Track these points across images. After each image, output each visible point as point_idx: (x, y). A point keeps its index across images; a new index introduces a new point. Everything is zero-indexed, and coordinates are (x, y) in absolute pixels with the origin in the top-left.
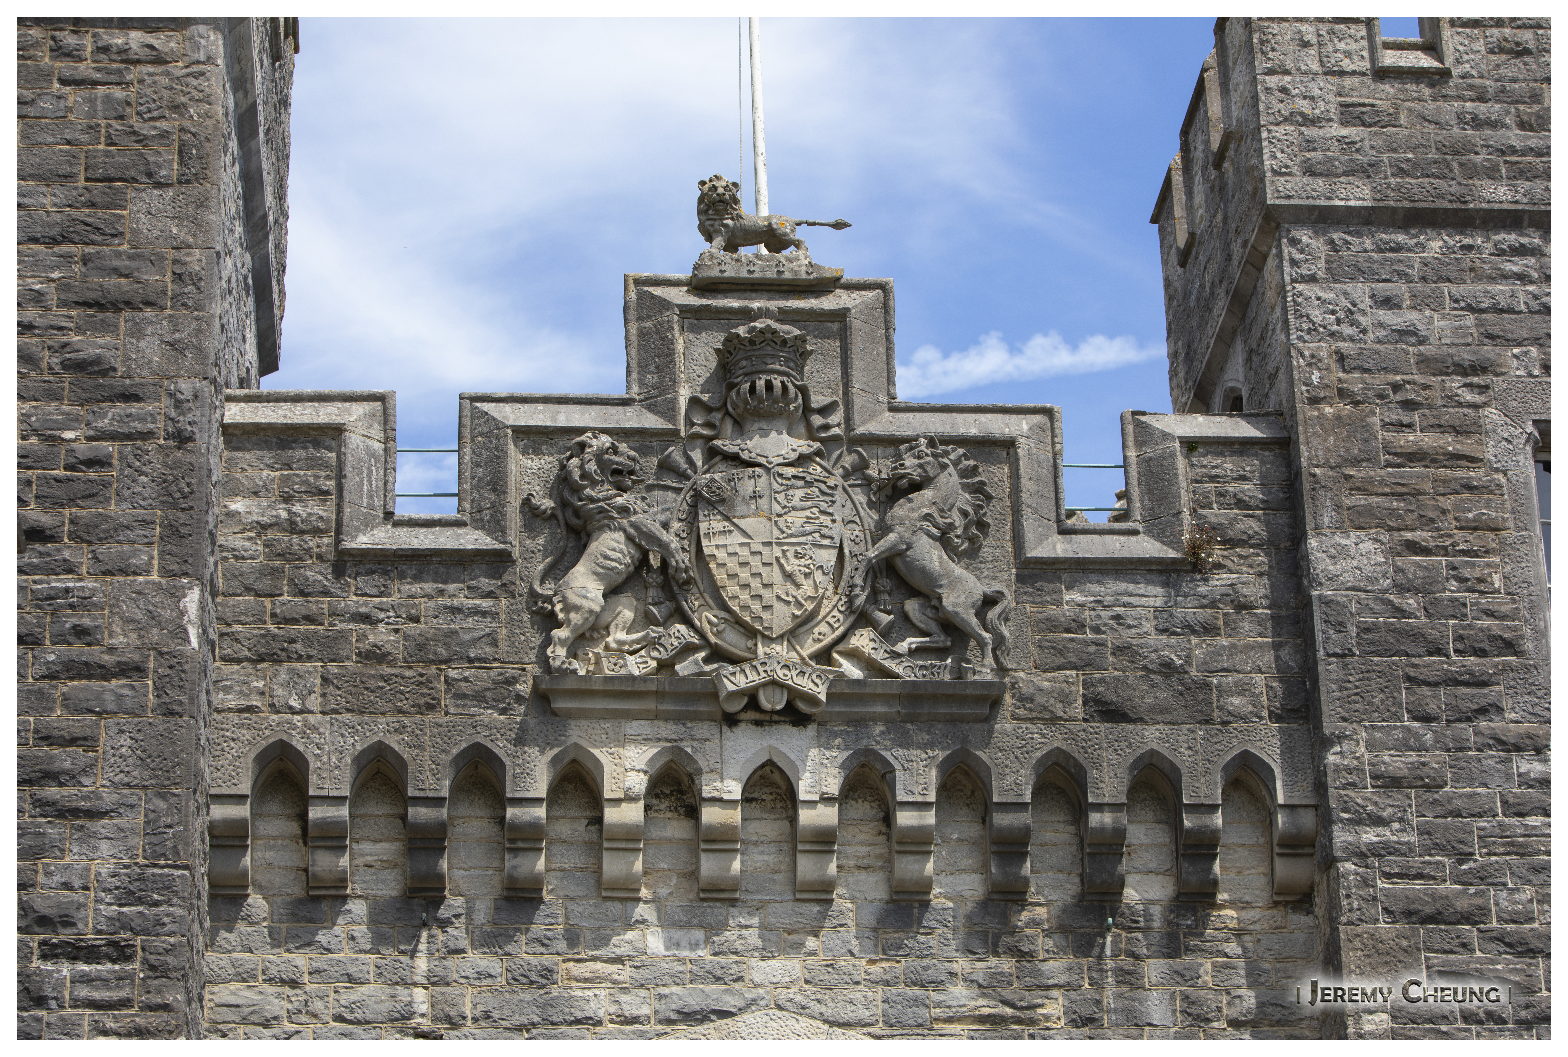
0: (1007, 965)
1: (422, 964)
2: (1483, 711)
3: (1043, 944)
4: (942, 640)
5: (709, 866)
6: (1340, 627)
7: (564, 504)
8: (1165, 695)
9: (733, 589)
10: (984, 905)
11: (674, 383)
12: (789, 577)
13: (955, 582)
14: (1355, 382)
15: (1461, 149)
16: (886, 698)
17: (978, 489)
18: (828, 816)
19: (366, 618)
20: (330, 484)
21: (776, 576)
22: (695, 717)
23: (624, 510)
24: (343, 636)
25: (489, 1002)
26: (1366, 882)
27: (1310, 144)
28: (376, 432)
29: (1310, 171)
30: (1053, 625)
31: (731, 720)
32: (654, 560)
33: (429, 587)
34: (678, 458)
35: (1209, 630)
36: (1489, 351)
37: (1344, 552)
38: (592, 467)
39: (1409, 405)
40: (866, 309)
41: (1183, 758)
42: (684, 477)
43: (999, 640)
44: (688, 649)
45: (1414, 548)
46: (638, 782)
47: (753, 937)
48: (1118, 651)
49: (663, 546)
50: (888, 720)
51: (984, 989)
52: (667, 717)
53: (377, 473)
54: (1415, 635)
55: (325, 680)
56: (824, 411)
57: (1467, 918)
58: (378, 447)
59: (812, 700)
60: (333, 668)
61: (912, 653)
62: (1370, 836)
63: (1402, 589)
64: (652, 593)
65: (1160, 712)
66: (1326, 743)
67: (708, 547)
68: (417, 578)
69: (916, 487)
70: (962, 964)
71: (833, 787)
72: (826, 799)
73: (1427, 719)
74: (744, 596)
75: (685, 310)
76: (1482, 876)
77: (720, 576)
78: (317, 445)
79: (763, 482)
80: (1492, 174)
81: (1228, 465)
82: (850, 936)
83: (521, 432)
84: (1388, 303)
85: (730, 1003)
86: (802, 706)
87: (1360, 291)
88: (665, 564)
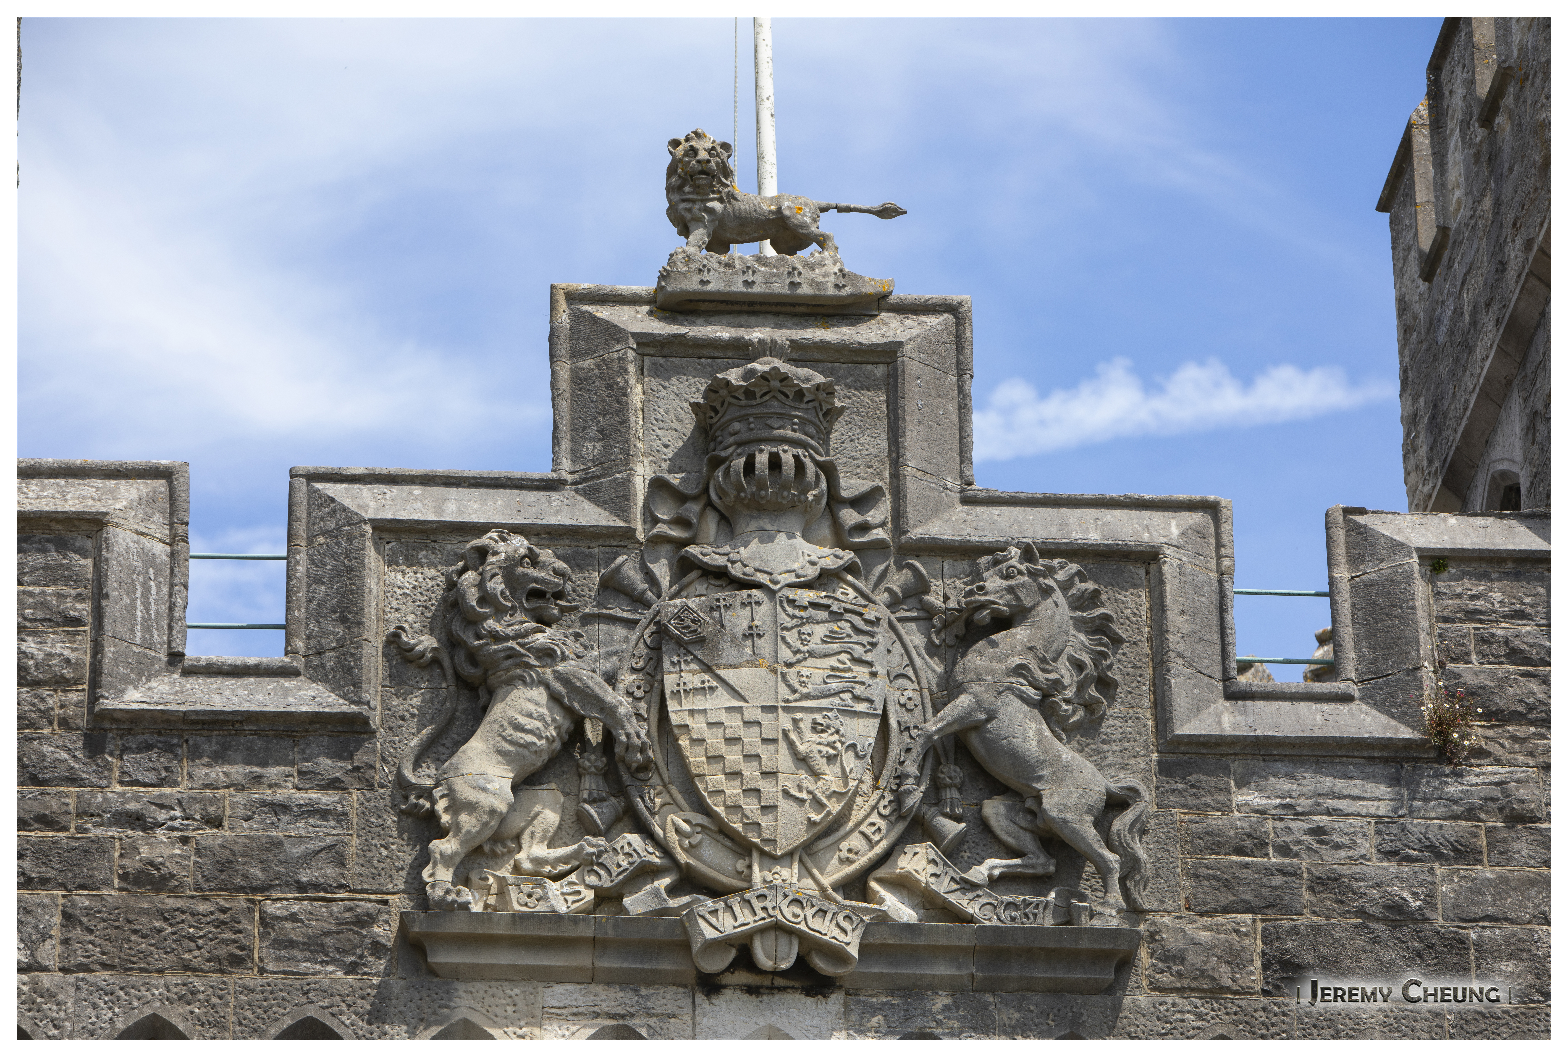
4: (1041, 863)
7: (452, 643)
8: (1392, 955)
12: (802, 761)
13: (1062, 773)
16: (952, 953)
17: (1100, 628)
19: (136, 820)
20: (83, 609)
22: (654, 979)
23: (547, 654)
24: (100, 847)
28: (158, 526)
30: (1215, 842)
31: (709, 986)
32: (593, 733)
33: (238, 771)
35: (1464, 853)
38: (497, 585)
40: (928, 343)
42: (640, 601)
43: (1131, 865)
48: (1319, 884)
49: (607, 711)
50: (955, 988)
52: (610, 979)
53: (158, 592)
55: (67, 916)
56: (861, 502)
58: (160, 550)
59: (837, 955)
60: (82, 898)
67: (677, 713)
68: (219, 757)
69: (1003, 623)
75: (645, 342)
77: (696, 758)
78: (62, 545)
79: (763, 613)
81: (1496, 595)
86: (821, 964)
88: (609, 738)
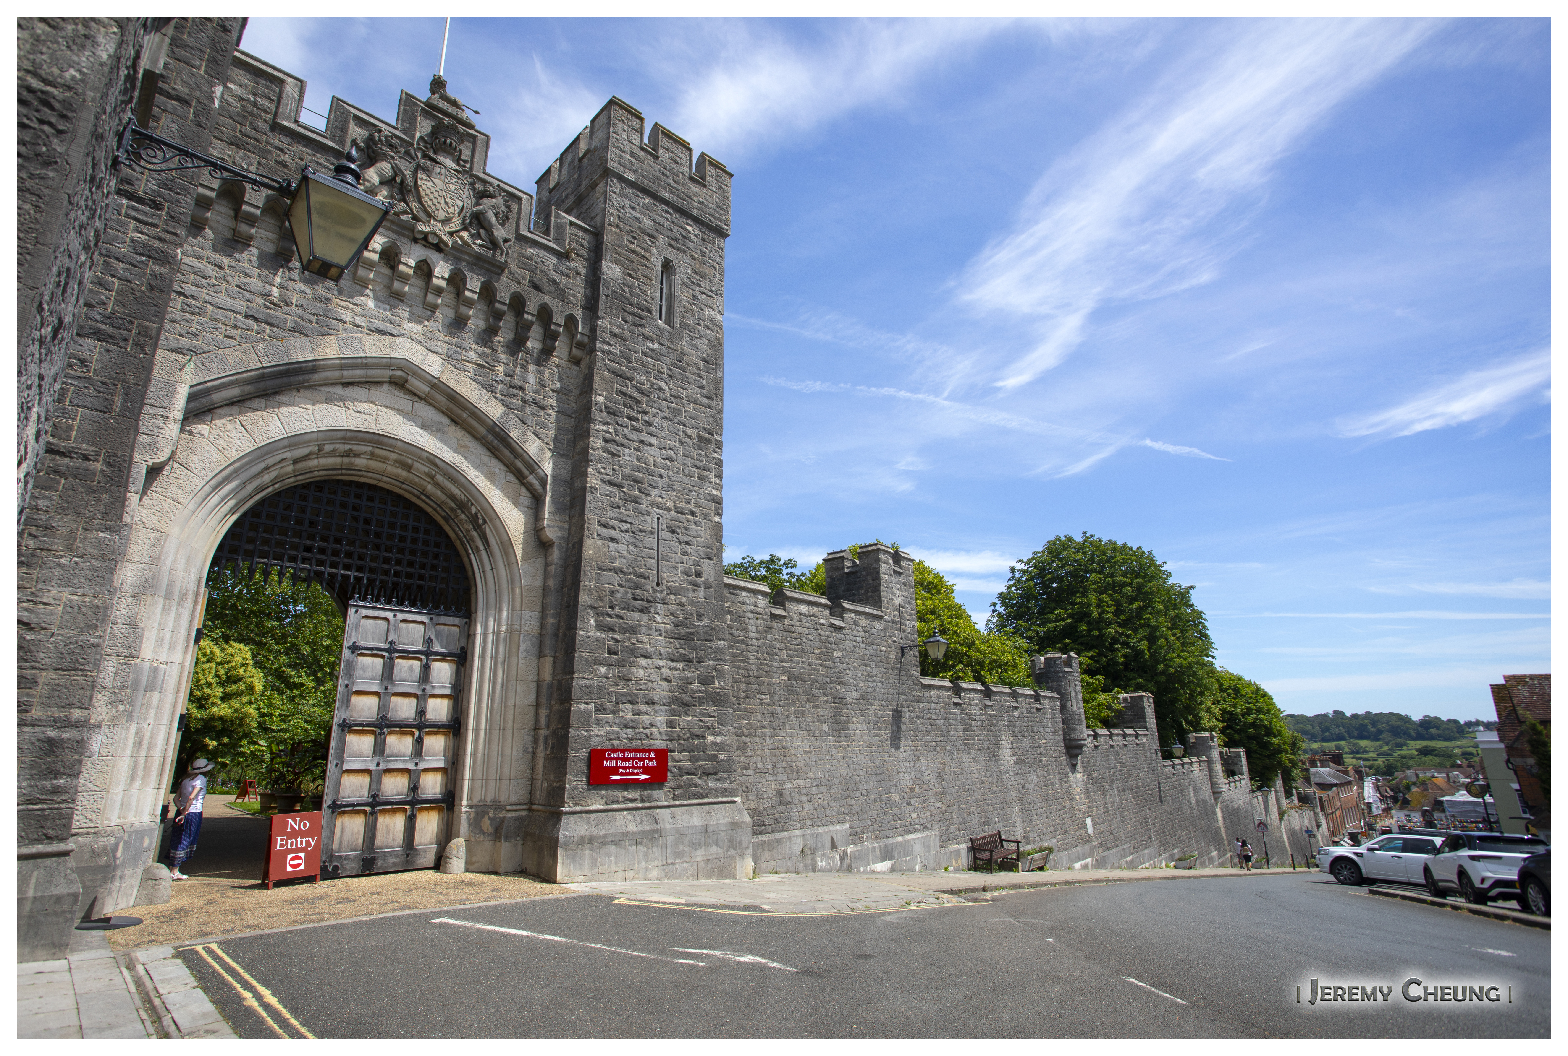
0: (488, 351)
1: (278, 279)
2: (640, 325)
3: (500, 349)
4: (490, 245)
5: (397, 285)
6: (608, 288)
7: (368, 147)
8: (552, 289)
9: (426, 199)
10: (485, 331)
11: (415, 129)
12: (447, 203)
13: (497, 230)
14: (621, 225)
15: (658, 179)
16: (469, 255)
17: (508, 207)
18: (443, 284)
19: (281, 150)
20: (275, 99)
21: (443, 201)
22: (403, 235)
23: (393, 158)
24: (271, 152)
25: (302, 301)
26: (603, 360)
27: (621, 157)
28: (297, 90)
29: (620, 164)
30: (523, 256)
31: (415, 241)
32: (398, 180)
33: (310, 151)
34: (412, 152)
35: (568, 276)
36: (656, 233)
37: (611, 269)
38: (383, 138)
39: (634, 238)
40: (481, 139)
41: (554, 308)
42: (413, 159)
43: (507, 253)
44: (405, 212)
45: (630, 275)
46: (379, 248)
47: (406, 314)
48: (541, 271)
49: (405, 175)
50: (468, 263)
51: (480, 356)
52: (393, 231)
53: (294, 105)
54: (626, 298)
55: (259, 163)
56: (464, 161)
57: (628, 379)
58: (297, 97)
59: (446, 244)
60: (264, 161)
61: (480, 246)
62: (606, 347)
63: (626, 285)
64: (395, 190)
65: (550, 293)
66: (598, 318)
67: (420, 182)
68: (305, 146)
69: (490, 197)
70: (474, 346)
71: (446, 275)
72: (443, 278)
73: (626, 322)
74: (430, 203)
75: (423, 109)
76: (634, 369)
77: (423, 193)
78: (271, 82)
79: (443, 171)
80: (665, 189)
81: (581, 234)
82: (439, 325)
83: (356, 117)
84: (633, 208)
85: (395, 332)
86: (442, 246)
87: (627, 202)
88: (402, 182)
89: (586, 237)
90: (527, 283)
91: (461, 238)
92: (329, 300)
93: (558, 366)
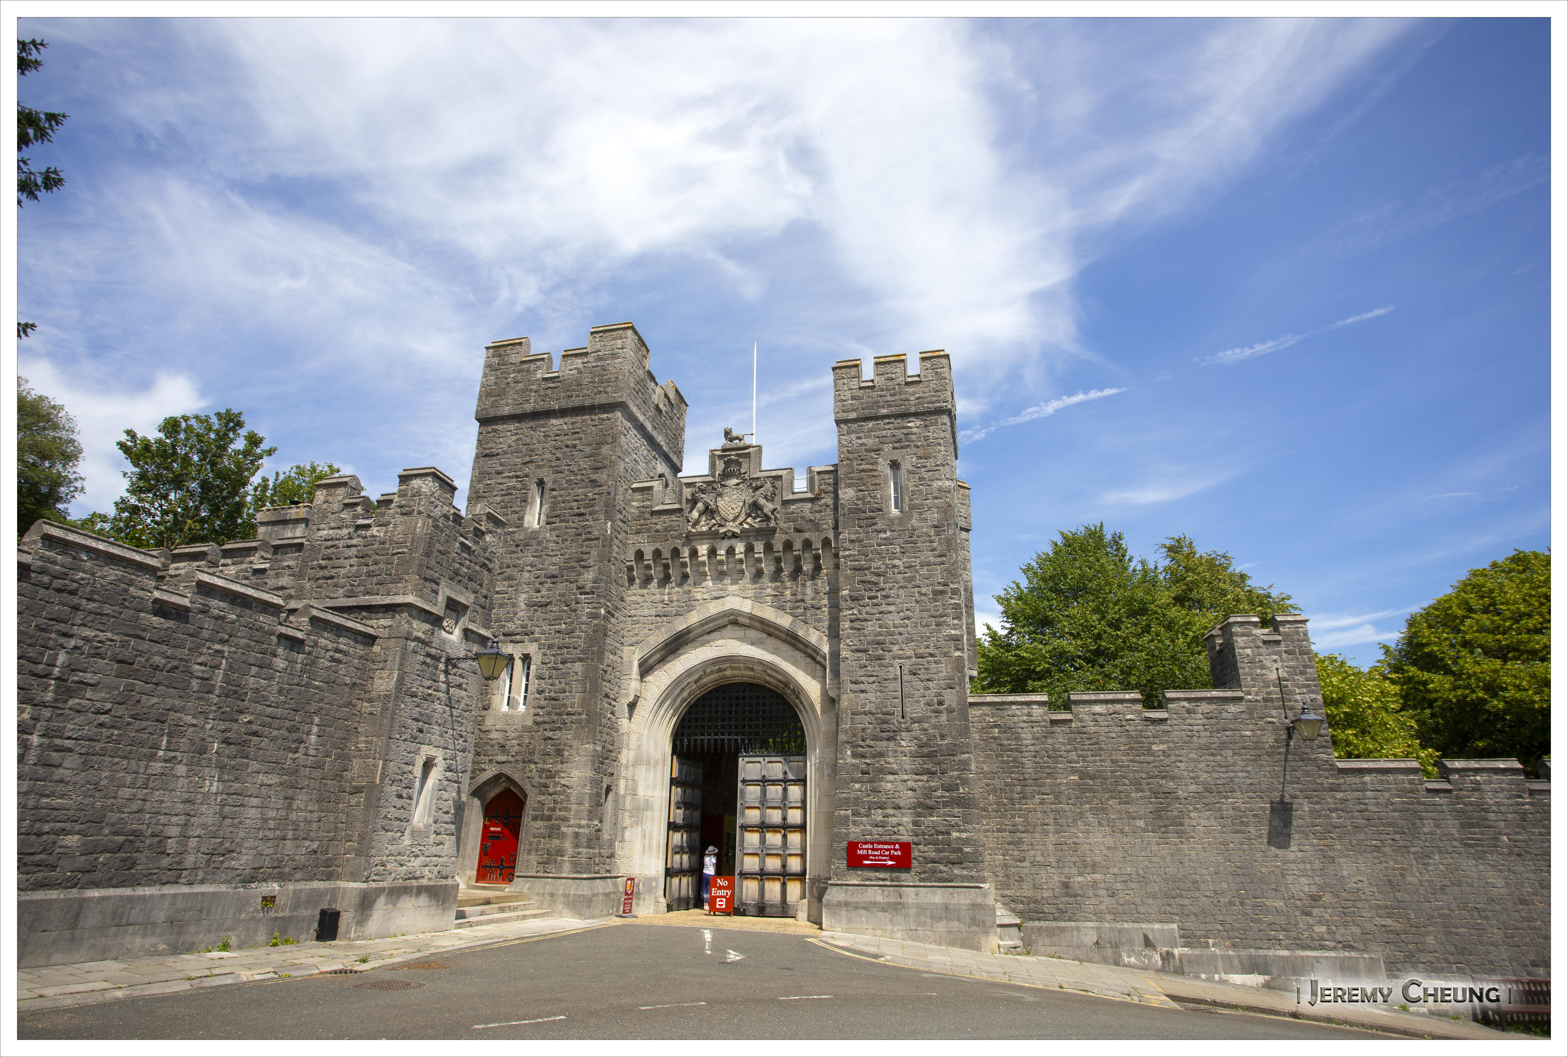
0: (779, 584)
1: (667, 590)
2: (873, 524)
3: (787, 579)
4: (765, 519)
5: (719, 568)
6: (844, 509)
7: (693, 498)
8: (810, 526)
9: (722, 512)
10: (775, 572)
11: (716, 471)
12: (735, 508)
13: (766, 506)
14: (851, 456)
15: (877, 402)
16: (753, 531)
17: (774, 487)
18: (742, 556)
19: (656, 523)
20: (651, 498)
21: (732, 509)
22: (716, 538)
23: (705, 496)
24: (652, 527)
25: (679, 597)
26: (845, 563)
27: (844, 406)
29: (843, 411)
30: (788, 513)
31: (723, 538)
32: (708, 509)
33: (668, 516)
34: (715, 486)
35: (820, 511)
36: (881, 446)
37: (846, 493)
38: (699, 489)
39: (862, 460)
40: (755, 451)
41: (813, 539)
42: (715, 490)
43: (776, 518)
45: (861, 491)
46: (705, 552)
47: (729, 581)
49: (709, 504)
50: (754, 536)
51: (774, 589)
52: (711, 539)
53: (661, 495)
54: (859, 509)
55: (648, 536)
56: (744, 473)
57: (866, 569)
58: (661, 489)
59: (738, 533)
60: (650, 534)
61: (758, 522)
62: (847, 553)
63: (857, 500)
64: (709, 514)
65: (809, 530)
66: (840, 534)
67: (718, 504)
68: (666, 515)
69: (761, 487)
70: (770, 585)
71: (742, 550)
72: (741, 553)
73: (861, 527)
75: (720, 455)
76: (870, 560)
77: (720, 509)
78: (649, 490)
80: (883, 407)
82: (748, 580)
83: (686, 484)
84: (859, 438)
85: (724, 595)
86: (736, 534)
87: (853, 436)
88: (710, 508)
89: (831, 476)
90: (792, 530)
91: (747, 523)
92: (690, 591)
93: (827, 575)
